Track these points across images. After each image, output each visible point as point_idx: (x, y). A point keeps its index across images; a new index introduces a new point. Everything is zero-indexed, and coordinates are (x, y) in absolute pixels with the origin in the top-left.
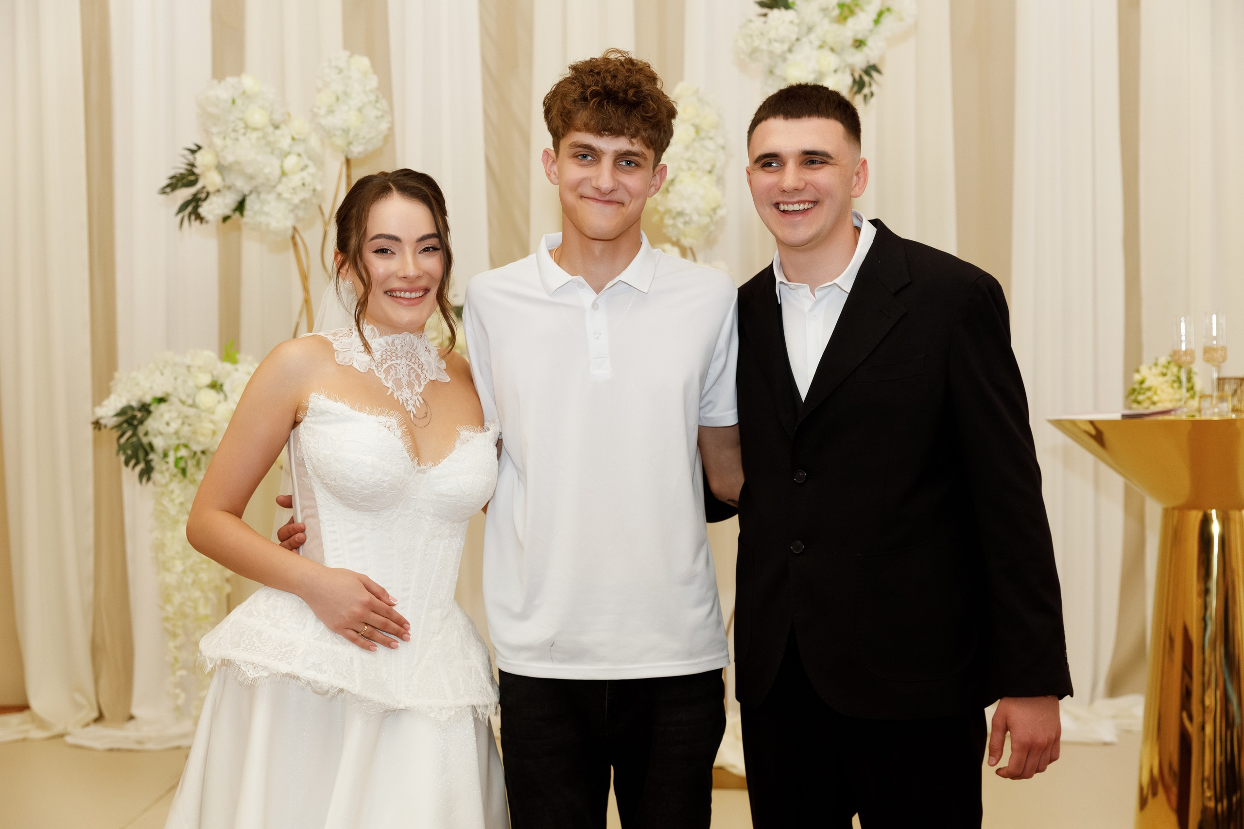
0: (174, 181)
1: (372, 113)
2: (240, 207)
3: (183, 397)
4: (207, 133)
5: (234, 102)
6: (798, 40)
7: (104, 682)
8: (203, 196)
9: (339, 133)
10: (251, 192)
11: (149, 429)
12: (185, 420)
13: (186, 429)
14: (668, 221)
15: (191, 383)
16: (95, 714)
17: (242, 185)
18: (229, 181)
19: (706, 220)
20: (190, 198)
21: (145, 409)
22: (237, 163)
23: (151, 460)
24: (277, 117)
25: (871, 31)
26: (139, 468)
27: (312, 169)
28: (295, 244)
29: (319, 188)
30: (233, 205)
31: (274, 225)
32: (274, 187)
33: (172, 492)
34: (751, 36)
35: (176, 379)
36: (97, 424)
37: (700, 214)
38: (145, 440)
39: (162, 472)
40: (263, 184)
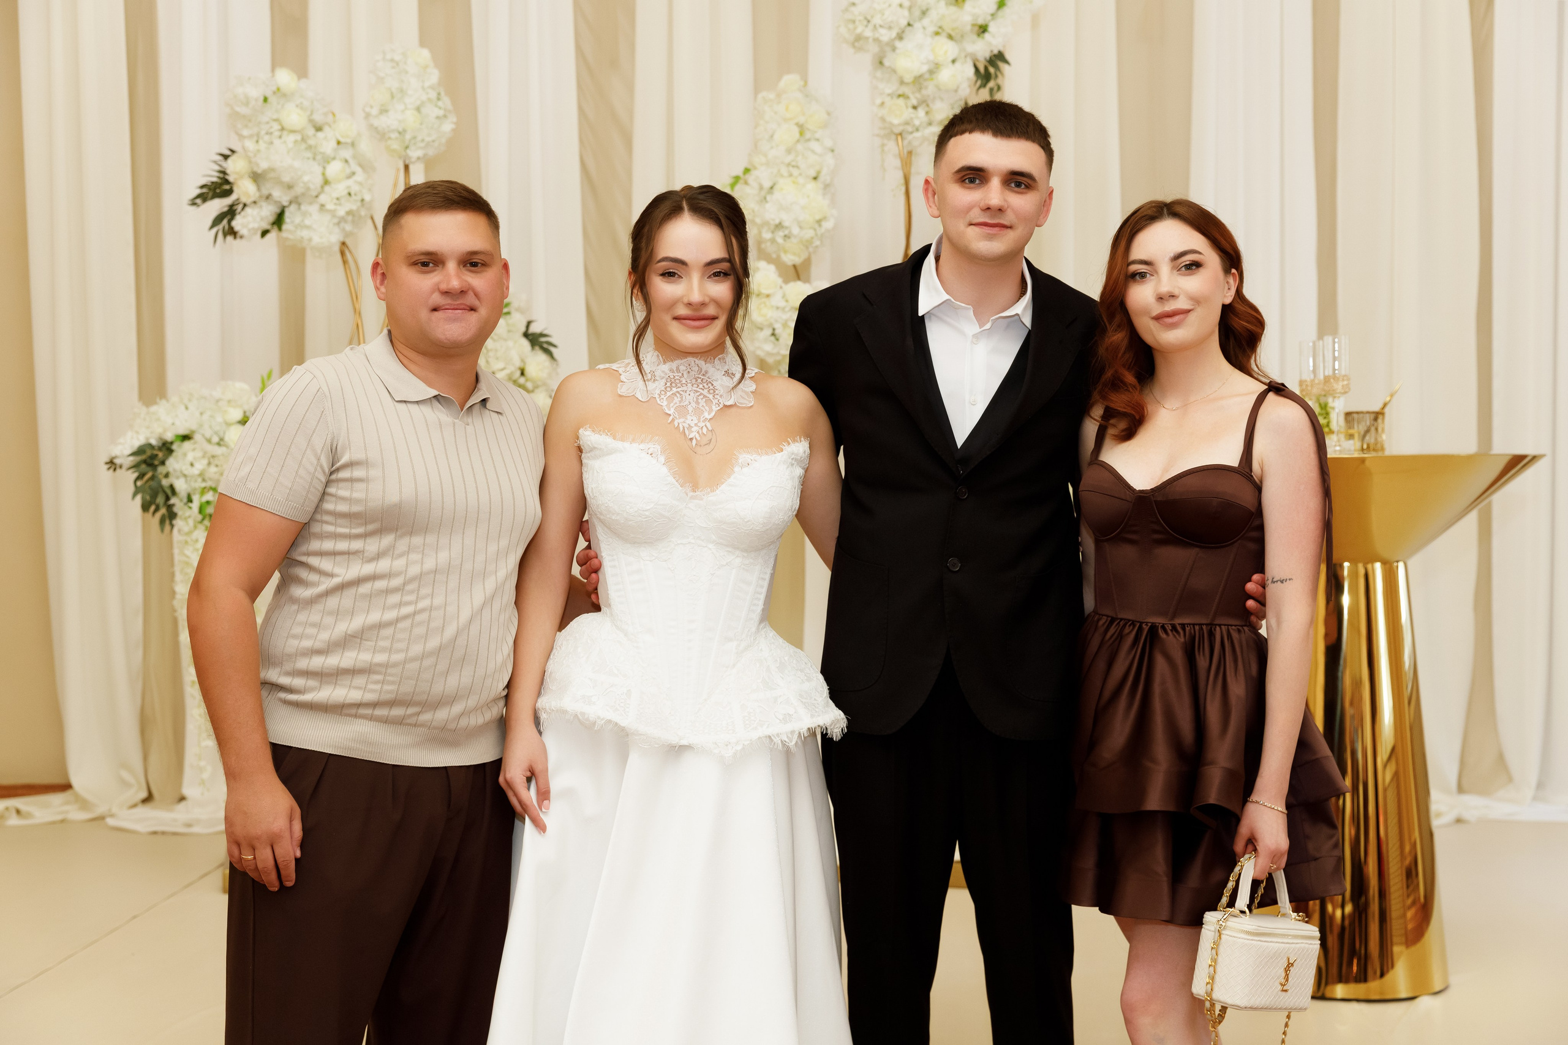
0: (204, 190)
1: (432, 112)
2: (279, 220)
3: (208, 434)
4: (241, 137)
5: (266, 100)
6: (909, 25)
7: (154, 759)
8: (240, 207)
9: (394, 135)
10: (291, 203)
11: (171, 470)
12: (212, 459)
13: (213, 469)
14: (767, 235)
15: (219, 419)
16: (144, 794)
17: (281, 196)
18: (265, 192)
19: (809, 233)
20: (226, 209)
21: (167, 448)
22: (272, 170)
23: (173, 505)
24: (318, 118)
25: (992, 15)
26: (158, 515)
27: (360, 176)
28: (345, 262)
29: (367, 198)
30: (272, 219)
31: (316, 240)
32: (317, 197)
33: (197, 541)
34: (854, 22)
35: (201, 414)
36: (112, 464)
37: (801, 227)
38: (165, 483)
39: (186, 519)
40: (303, 194)
